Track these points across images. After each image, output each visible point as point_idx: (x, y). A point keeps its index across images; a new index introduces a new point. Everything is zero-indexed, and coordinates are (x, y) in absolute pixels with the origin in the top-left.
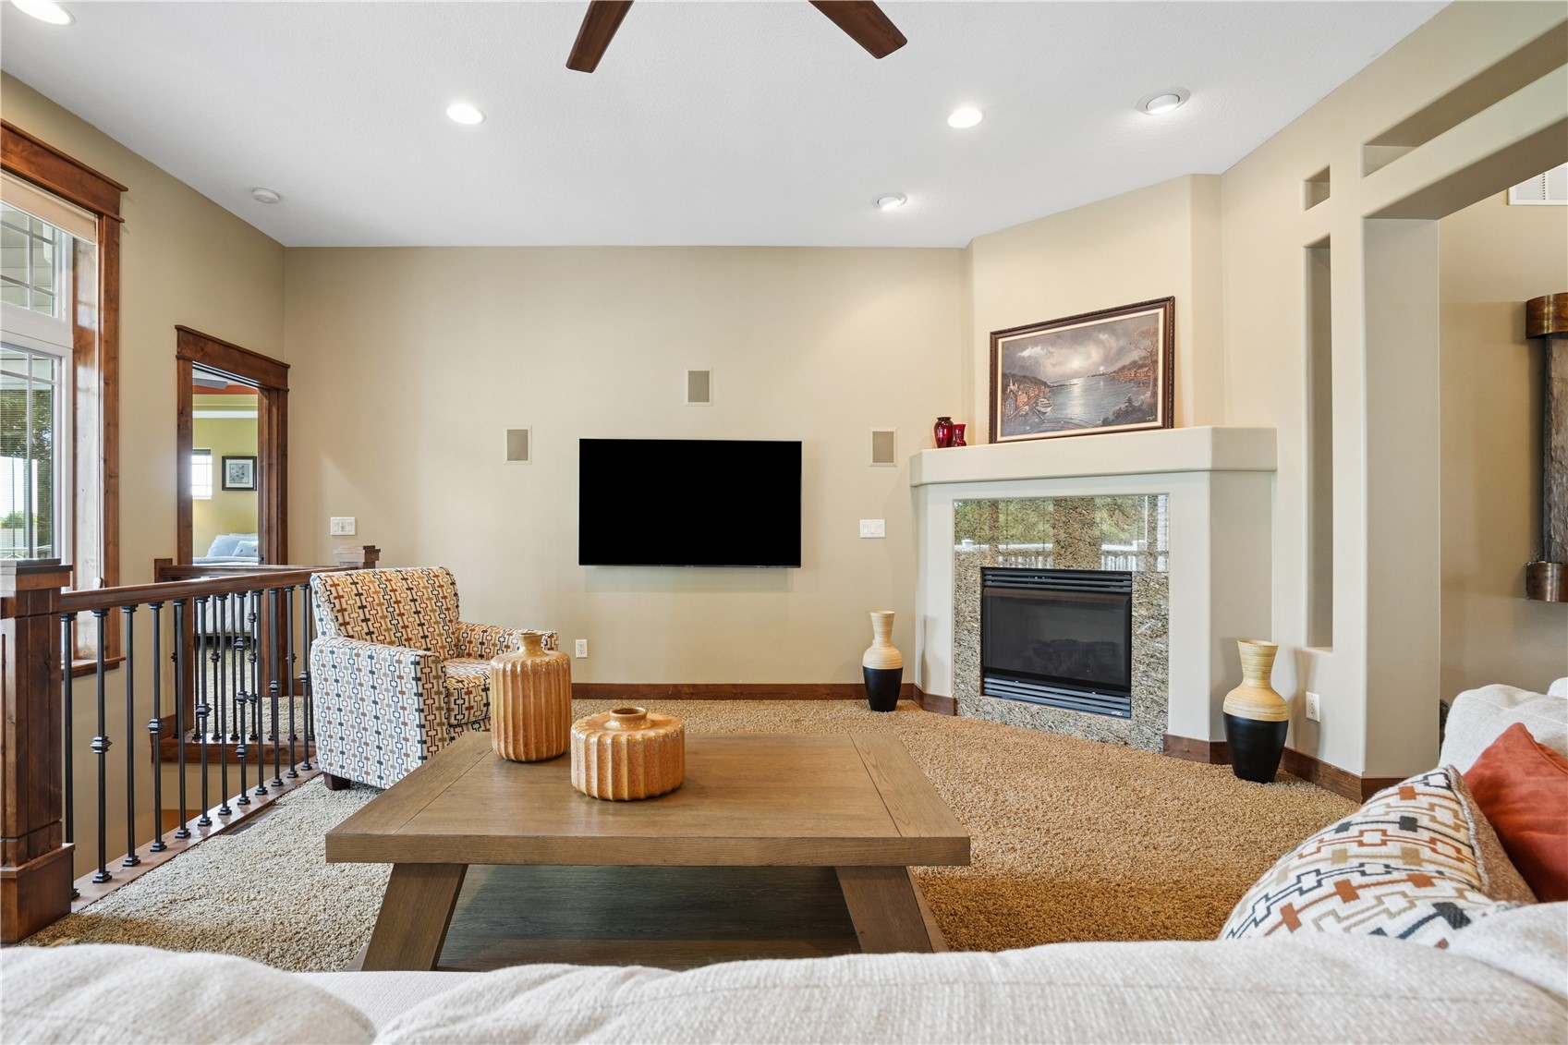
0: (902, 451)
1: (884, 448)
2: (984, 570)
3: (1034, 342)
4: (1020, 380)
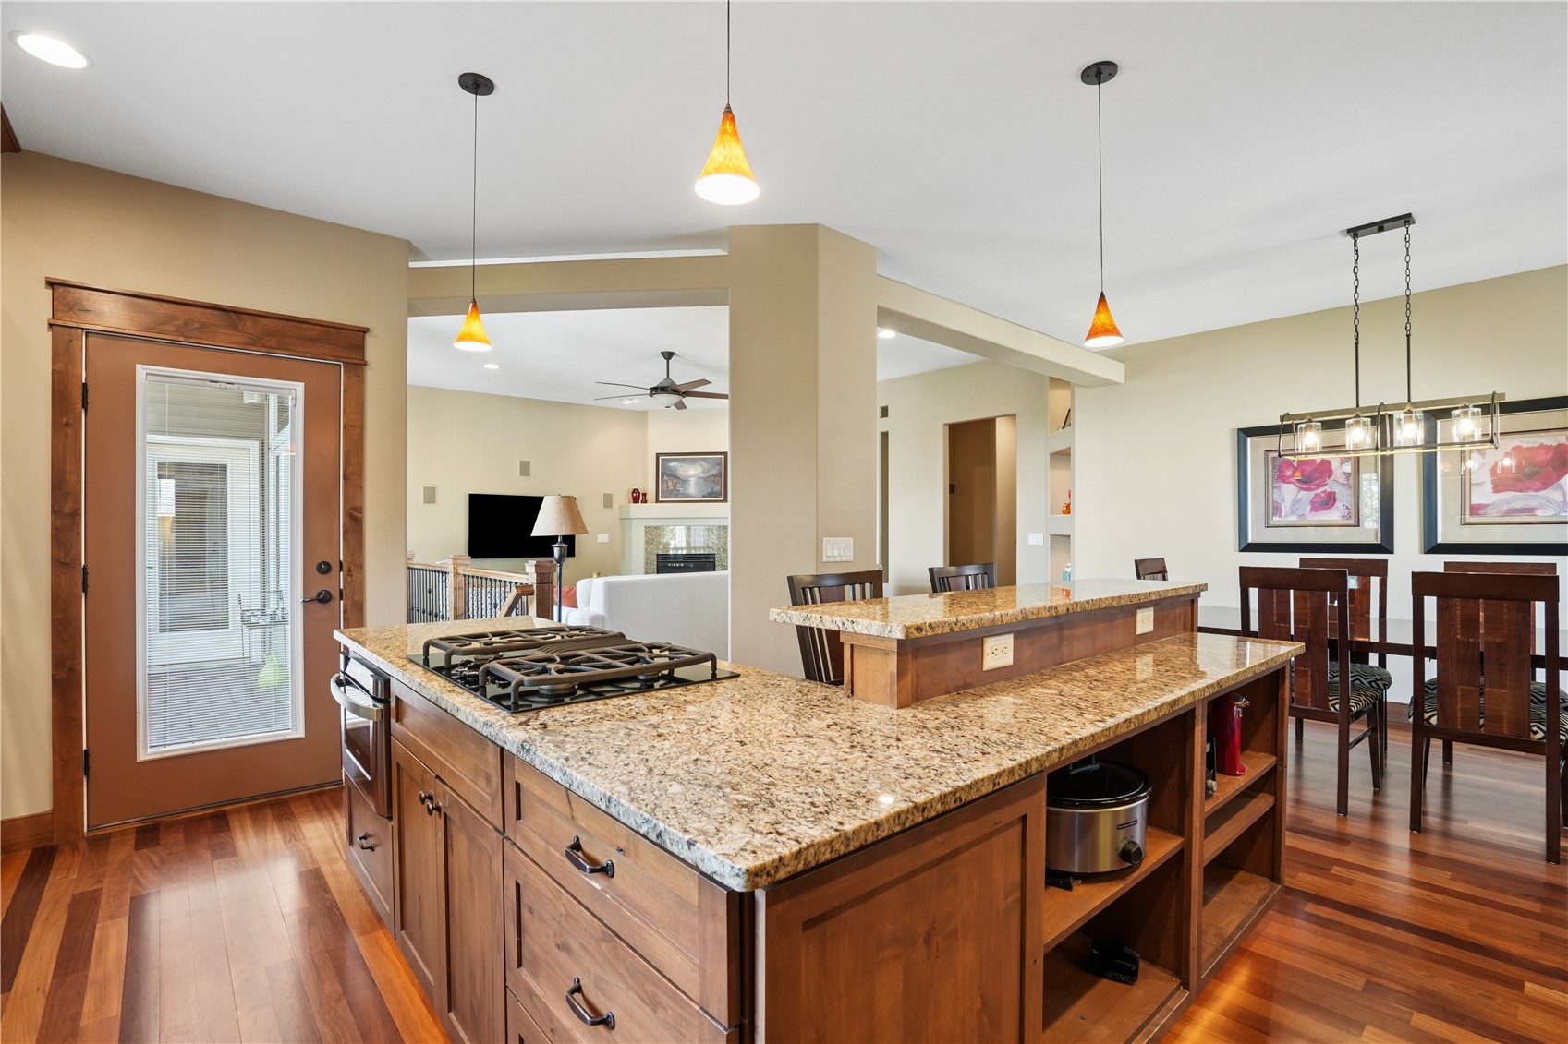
0: (616, 504)
1: (608, 501)
2: (658, 555)
3: (675, 460)
4: (669, 475)
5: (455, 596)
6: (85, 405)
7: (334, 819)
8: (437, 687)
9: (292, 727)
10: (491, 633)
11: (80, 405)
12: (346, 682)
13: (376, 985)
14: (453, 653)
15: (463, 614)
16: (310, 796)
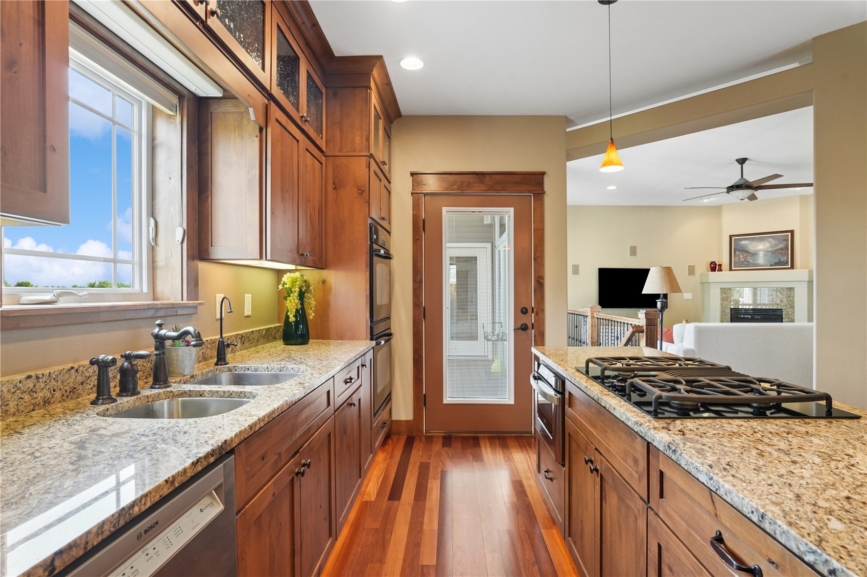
0: (698, 273)
1: (692, 270)
2: (731, 309)
3: (746, 239)
4: (741, 251)
5: (592, 330)
6: (424, 230)
7: (528, 454)
8: (596, 390)
9: (508, 398)
10: (628, 357)
11: (422, 230)
12: (539, 378)
13: (553, 564)
14: (606, 369)
15: (596, 343)
16: (516, 437)
